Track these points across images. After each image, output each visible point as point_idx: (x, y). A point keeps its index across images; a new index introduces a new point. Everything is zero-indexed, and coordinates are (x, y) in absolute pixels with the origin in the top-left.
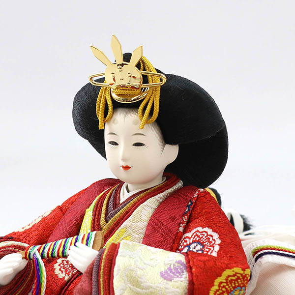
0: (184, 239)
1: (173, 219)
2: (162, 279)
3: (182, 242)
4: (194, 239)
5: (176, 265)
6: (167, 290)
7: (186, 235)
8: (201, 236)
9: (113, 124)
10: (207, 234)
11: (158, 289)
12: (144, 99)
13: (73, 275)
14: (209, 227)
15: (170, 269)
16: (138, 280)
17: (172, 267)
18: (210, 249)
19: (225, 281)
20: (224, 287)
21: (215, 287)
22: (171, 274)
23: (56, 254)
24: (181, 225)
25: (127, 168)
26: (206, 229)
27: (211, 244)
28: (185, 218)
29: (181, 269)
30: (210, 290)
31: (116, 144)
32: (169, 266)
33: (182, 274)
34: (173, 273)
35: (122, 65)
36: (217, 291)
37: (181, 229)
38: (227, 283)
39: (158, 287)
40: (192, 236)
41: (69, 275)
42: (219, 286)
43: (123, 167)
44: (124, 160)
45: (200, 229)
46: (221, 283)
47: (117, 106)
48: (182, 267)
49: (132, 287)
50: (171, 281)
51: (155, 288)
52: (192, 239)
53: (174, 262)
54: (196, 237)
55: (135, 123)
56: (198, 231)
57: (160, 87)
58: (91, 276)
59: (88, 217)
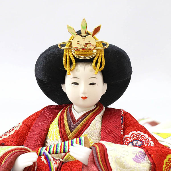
0: (125, 139)
2: (135, 162)
3: (124, 140)
4: (134, 138)
5: (140, 153)
6: (140, 169)
7: (126, 136)
8: (137, 136)
9: (76, 72)
10: (141, 135)
11: (135, 168)
12: (95, 57)
13: (59, 164)
14: (140, 131)
15: (136, 156)
16: (123, 164)
17: (138, 155)
18: (148, 144)
19: (168, 161)
20: (168, 165)
21: (164, 166)
22: (138, 159)
24: (121, 130)
25: (85, 98)
26: (139, 132)
27: (147, 141)
28: (122, 126)
29: (143, 156)
30: (163, 167)
31: (77, 84)
32: (135, 154)
33: (144, 159)
34: (140, 158)
35: (85, 36)
36: (166, 167)
37: (122, 133)
38: (169, 162)
39: (135, 167)
40: (131, 137)
41: (57, 164)
42: (166, 164)
43: (82, 98)
44: (84, 93)
45: (135, 132)
46: (167, 162)
48: (143, 155)
49: (120, 168)
50: (140, 163)
51: (133, 168)
52: (132, 138)
53: (138, 152)
54: (134, 137)
55: (91, 71)
56: (134, 134)
57: (103, 49)
58: (94, 163)
59: (54, 128)
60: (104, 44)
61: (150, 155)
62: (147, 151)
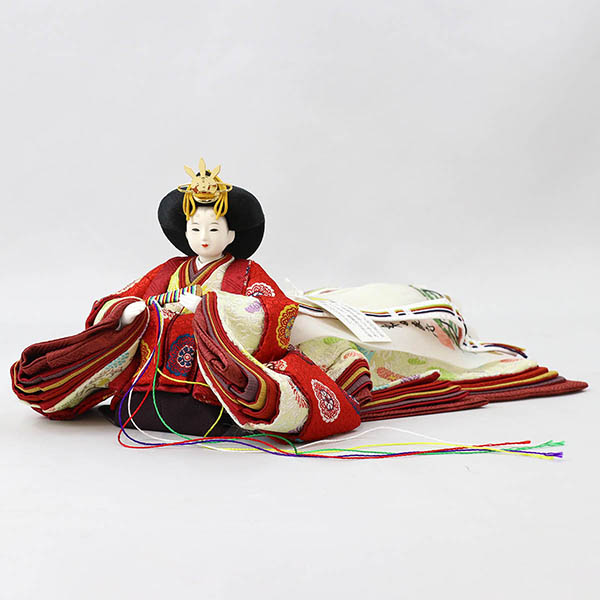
1: (239, 278)
2: (247, 312)
3: (246, 292)
5: (254, 304)
6: (252, 319)
7: (248, 288)
8: (260, 288)
9: (196, 217)
10: (264, 286)
12: (218, 200)
14: (264, 282)
15: (250, 306)
17: (252, 305)
18: (269, 295)
20: (285, 316)
21: (281, 317)
22: (252, 309)
23: (169, 300)
24: (245, 282)
26: (262, 284)
27: (268, 292)
28: (247, 277)
29: (258, 306)
30: (278, 318)
31: (197, 230)
33: (259, 309)
34: (254, 308)
37: (245, 285)
38: (287, 314)
40: (253, 288)
42: (283, 316)
43: (203, 245)
44: (205, 240)
45: (257, 284)
46: (284, 314)
47: (198, 205)
50: (253, 313)
52: (253, 290)
53: (252, 302)
54: (256, 289)
55: (212, 216)
58: (202, 311)
59: (175, 280)
60: (228, 187)
61: (264, 305)
62: (262, 301)
